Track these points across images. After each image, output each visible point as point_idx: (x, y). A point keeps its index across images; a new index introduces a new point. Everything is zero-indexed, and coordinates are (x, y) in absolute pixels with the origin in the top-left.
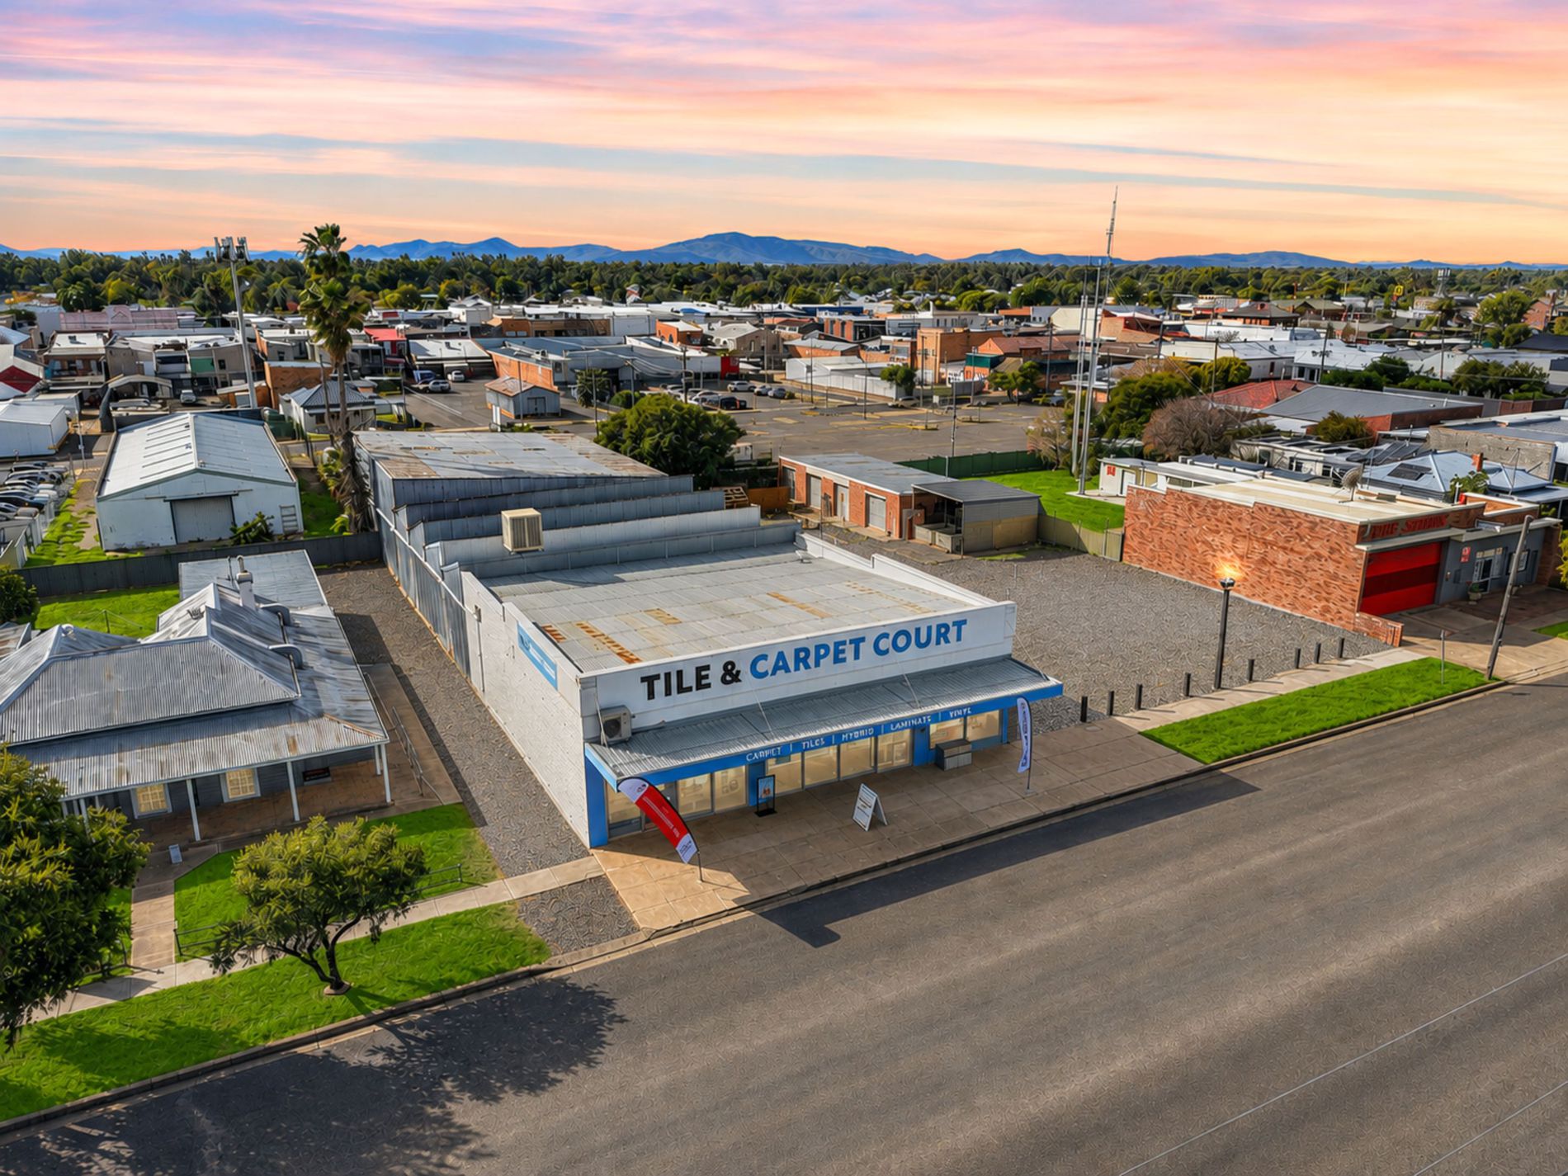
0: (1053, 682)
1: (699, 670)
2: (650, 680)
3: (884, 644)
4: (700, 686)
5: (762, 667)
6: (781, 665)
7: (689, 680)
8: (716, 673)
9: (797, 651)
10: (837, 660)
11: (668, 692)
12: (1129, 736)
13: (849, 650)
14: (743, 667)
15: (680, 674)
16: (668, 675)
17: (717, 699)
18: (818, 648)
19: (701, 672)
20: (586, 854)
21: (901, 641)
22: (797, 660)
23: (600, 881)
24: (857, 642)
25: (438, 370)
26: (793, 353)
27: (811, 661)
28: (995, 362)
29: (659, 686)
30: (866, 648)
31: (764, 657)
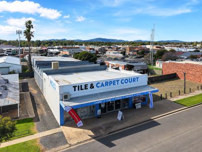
0: (156, 89)
1: (85, 85)
2: (75, 87)
3: (123, 81)
4: (85, 89)
5: (98, 85)
6: (102, 85)
7: (83, 87)
8: (89, 86)
9: (106, 82)
10: (114, 84)
11: (79, 90)
12: (171, 102)
13: (116, 82)
14: (95, 85)
15: (81, 86)
16: (79, 86)
17: (89, 91)
18: (110, 82)
19: (86, 86)
20: (59, 127)
21: (126, 81)
22: (106, 84)
23: (62, 133)
24: (118, 81)
25: (51, 53)
26: (107, 51)
27: (109, 85)
28: (138, 51)
29: (77, 88)
30: (120, 82)
31: (99, 83)
